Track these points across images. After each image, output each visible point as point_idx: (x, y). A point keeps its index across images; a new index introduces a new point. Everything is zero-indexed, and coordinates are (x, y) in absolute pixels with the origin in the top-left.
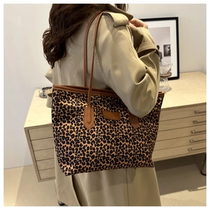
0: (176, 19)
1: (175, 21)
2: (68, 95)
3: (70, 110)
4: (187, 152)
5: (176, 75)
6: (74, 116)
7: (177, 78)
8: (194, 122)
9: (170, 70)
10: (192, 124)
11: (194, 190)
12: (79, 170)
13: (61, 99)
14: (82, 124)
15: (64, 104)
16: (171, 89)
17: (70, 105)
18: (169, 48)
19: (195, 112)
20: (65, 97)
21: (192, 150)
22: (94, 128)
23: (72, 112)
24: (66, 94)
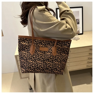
0: (82, 7)
1: (81, 8)
2: (25, 40)
3: (25, 46)
4: (86, 67)
5: (82, 33)
6: (26, 49)
7: (82, 34)
8: (89, 54)
9: (79, 30)
10: (88, 54)
11: (89, 84)
12: (27, 71)
13: (22, 41)
14: (29, 52)
15: (22, 43)
16: (79, 39)
17: (25, 44)
18: (79, 20)
19: (90, 49)
20: (23, 41)
21: (88, 66)
22: (34, 54)
23: (26, 47)
24: (24, 39)
